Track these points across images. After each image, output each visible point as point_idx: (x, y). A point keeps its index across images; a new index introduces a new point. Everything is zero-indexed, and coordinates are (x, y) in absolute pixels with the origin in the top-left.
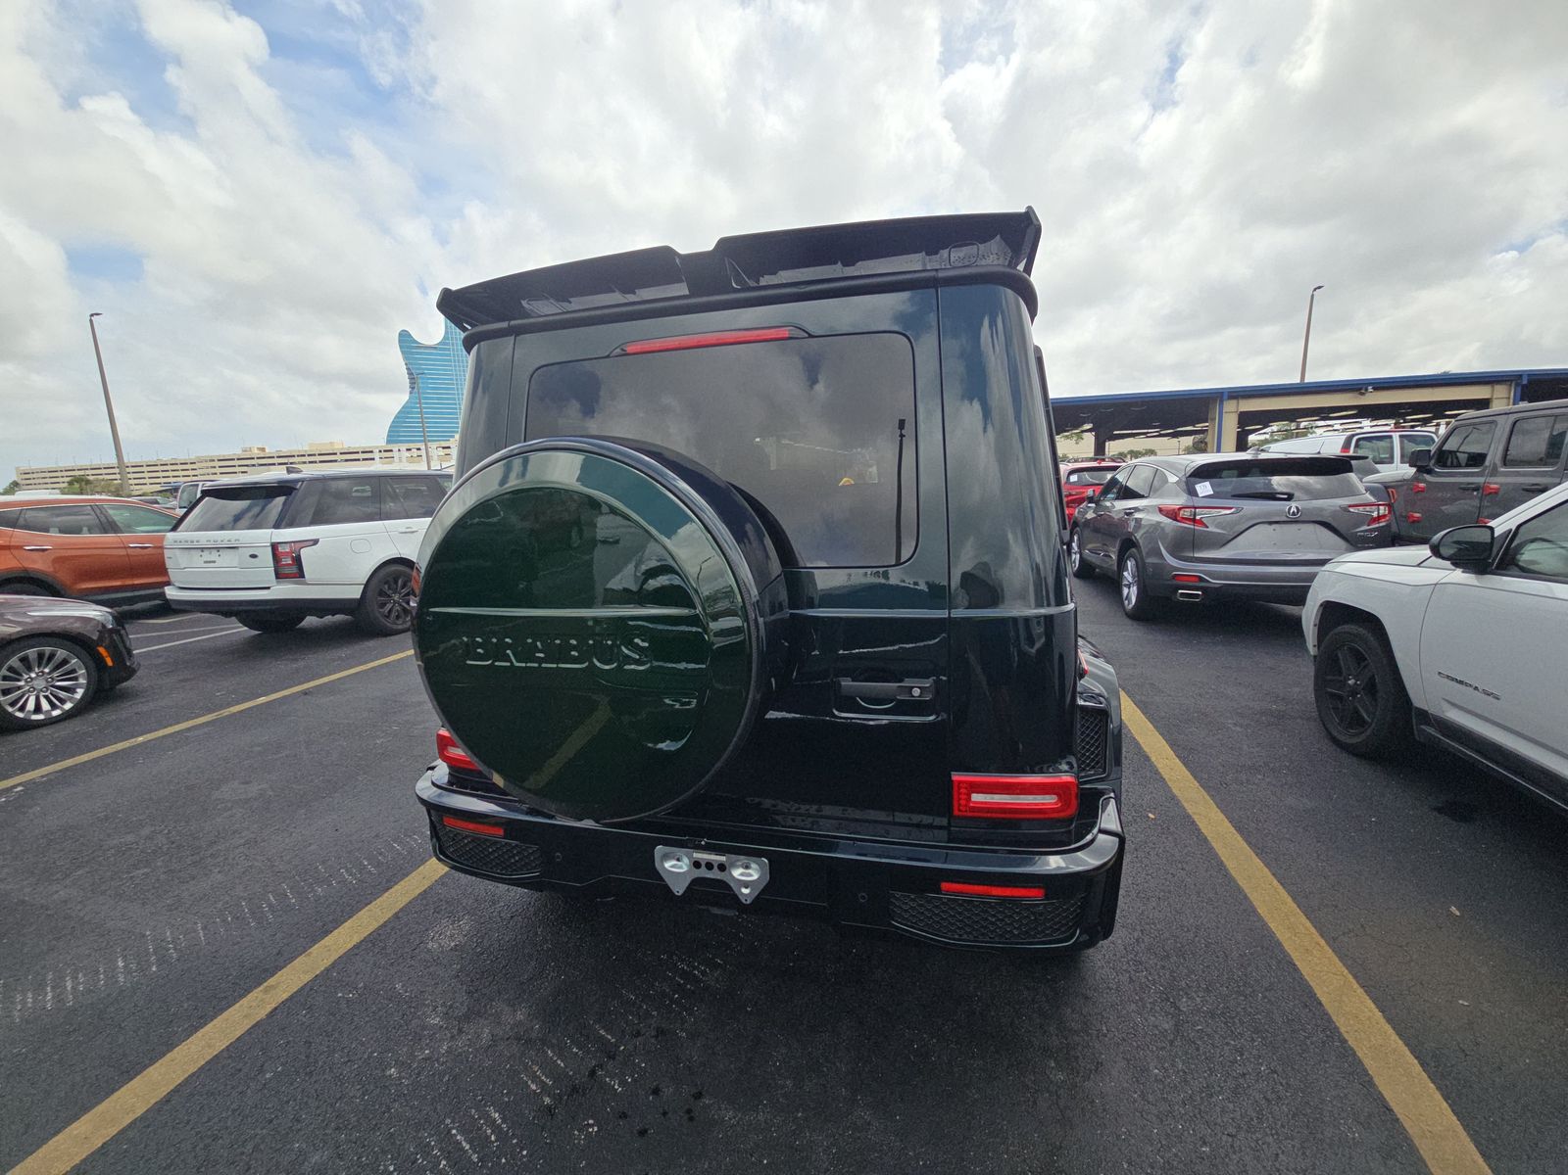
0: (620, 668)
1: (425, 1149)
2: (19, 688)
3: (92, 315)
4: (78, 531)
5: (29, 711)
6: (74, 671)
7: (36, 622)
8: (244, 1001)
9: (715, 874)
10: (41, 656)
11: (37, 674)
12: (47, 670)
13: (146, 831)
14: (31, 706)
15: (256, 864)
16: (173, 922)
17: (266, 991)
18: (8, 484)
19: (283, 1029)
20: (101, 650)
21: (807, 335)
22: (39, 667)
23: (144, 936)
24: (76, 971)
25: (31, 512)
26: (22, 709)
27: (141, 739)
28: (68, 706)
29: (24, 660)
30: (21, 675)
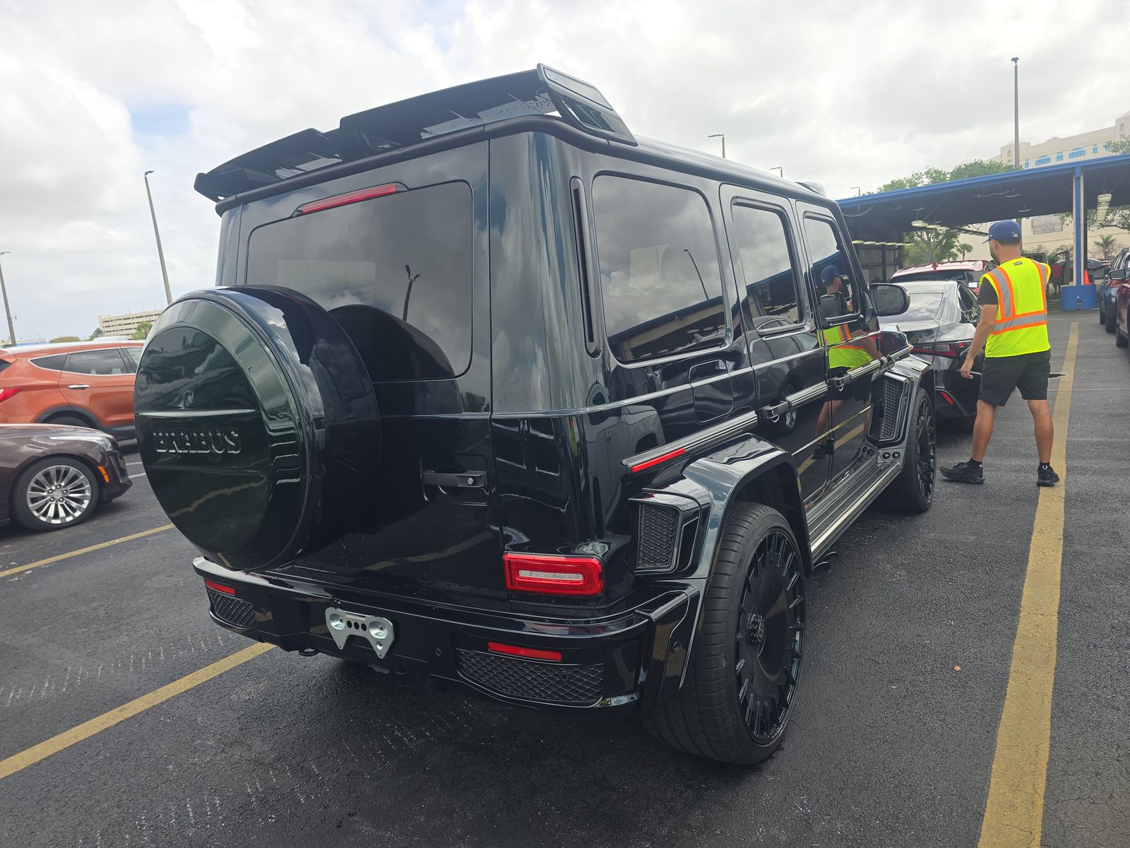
0: (225, 452)
1: (167, 810)
2: (44, 497)
3: (146, 173)
4: (109, 372)
5: (49, 517)
6: (81, 485)
7: (58, 445)
8: (106, 715)
9: (359, 632)
10: (58, 472)
11: (56, 486)
12: (63, 484)
13: (95, 605)
14: (51, 513)
15: (151, 632)
16: (87, 663)
17: (121, 711)
18: (93, 332)
19: (120, 734)
20: (101, 468)
21: (406, 189)
22: (57, 481)
23: (67, 670)
24: (19, 687)
25: (75, 356)
26: (45, 514)
27: (117, 541)
28: (78, 514)
29: (47, 475)
30: (45, 488)
